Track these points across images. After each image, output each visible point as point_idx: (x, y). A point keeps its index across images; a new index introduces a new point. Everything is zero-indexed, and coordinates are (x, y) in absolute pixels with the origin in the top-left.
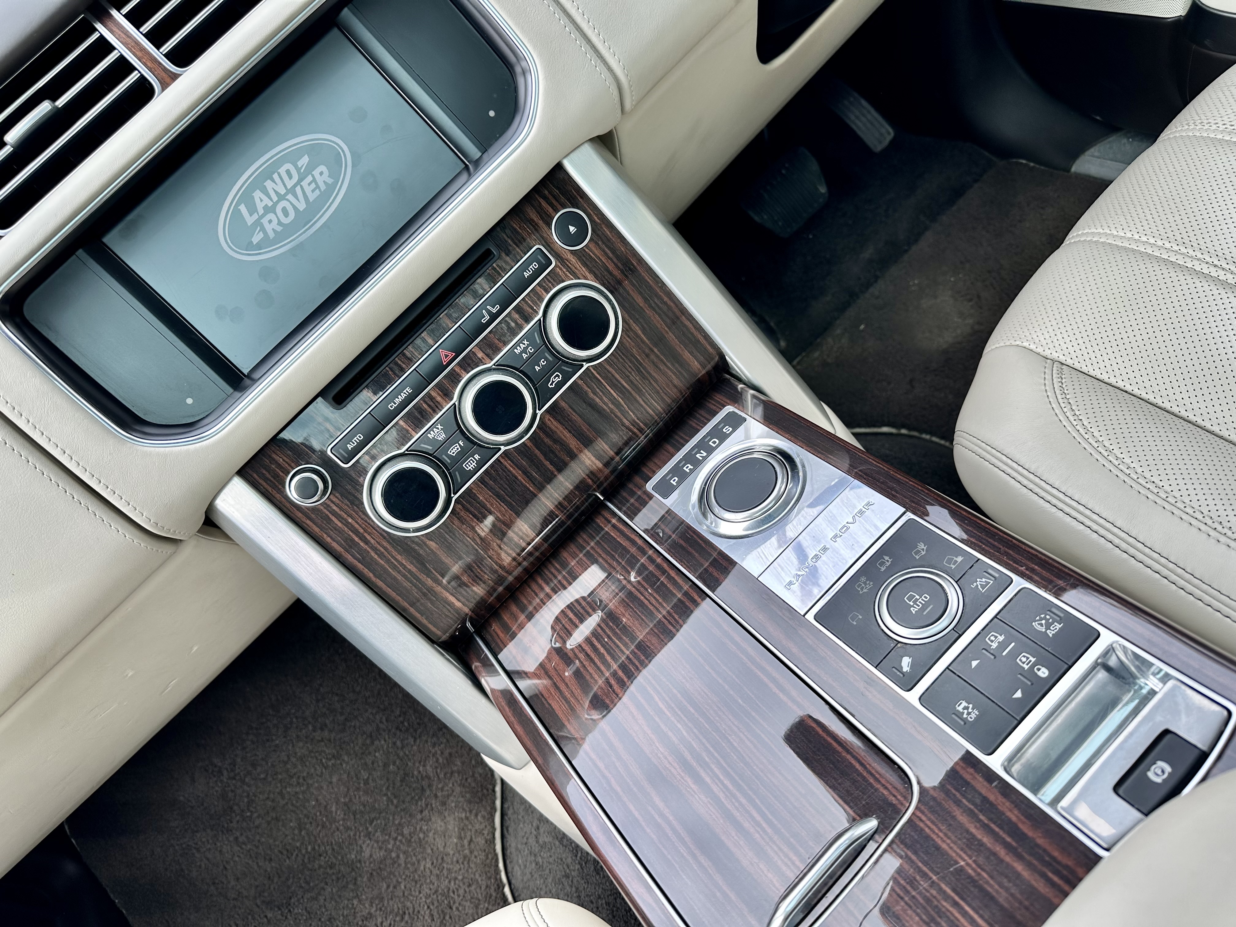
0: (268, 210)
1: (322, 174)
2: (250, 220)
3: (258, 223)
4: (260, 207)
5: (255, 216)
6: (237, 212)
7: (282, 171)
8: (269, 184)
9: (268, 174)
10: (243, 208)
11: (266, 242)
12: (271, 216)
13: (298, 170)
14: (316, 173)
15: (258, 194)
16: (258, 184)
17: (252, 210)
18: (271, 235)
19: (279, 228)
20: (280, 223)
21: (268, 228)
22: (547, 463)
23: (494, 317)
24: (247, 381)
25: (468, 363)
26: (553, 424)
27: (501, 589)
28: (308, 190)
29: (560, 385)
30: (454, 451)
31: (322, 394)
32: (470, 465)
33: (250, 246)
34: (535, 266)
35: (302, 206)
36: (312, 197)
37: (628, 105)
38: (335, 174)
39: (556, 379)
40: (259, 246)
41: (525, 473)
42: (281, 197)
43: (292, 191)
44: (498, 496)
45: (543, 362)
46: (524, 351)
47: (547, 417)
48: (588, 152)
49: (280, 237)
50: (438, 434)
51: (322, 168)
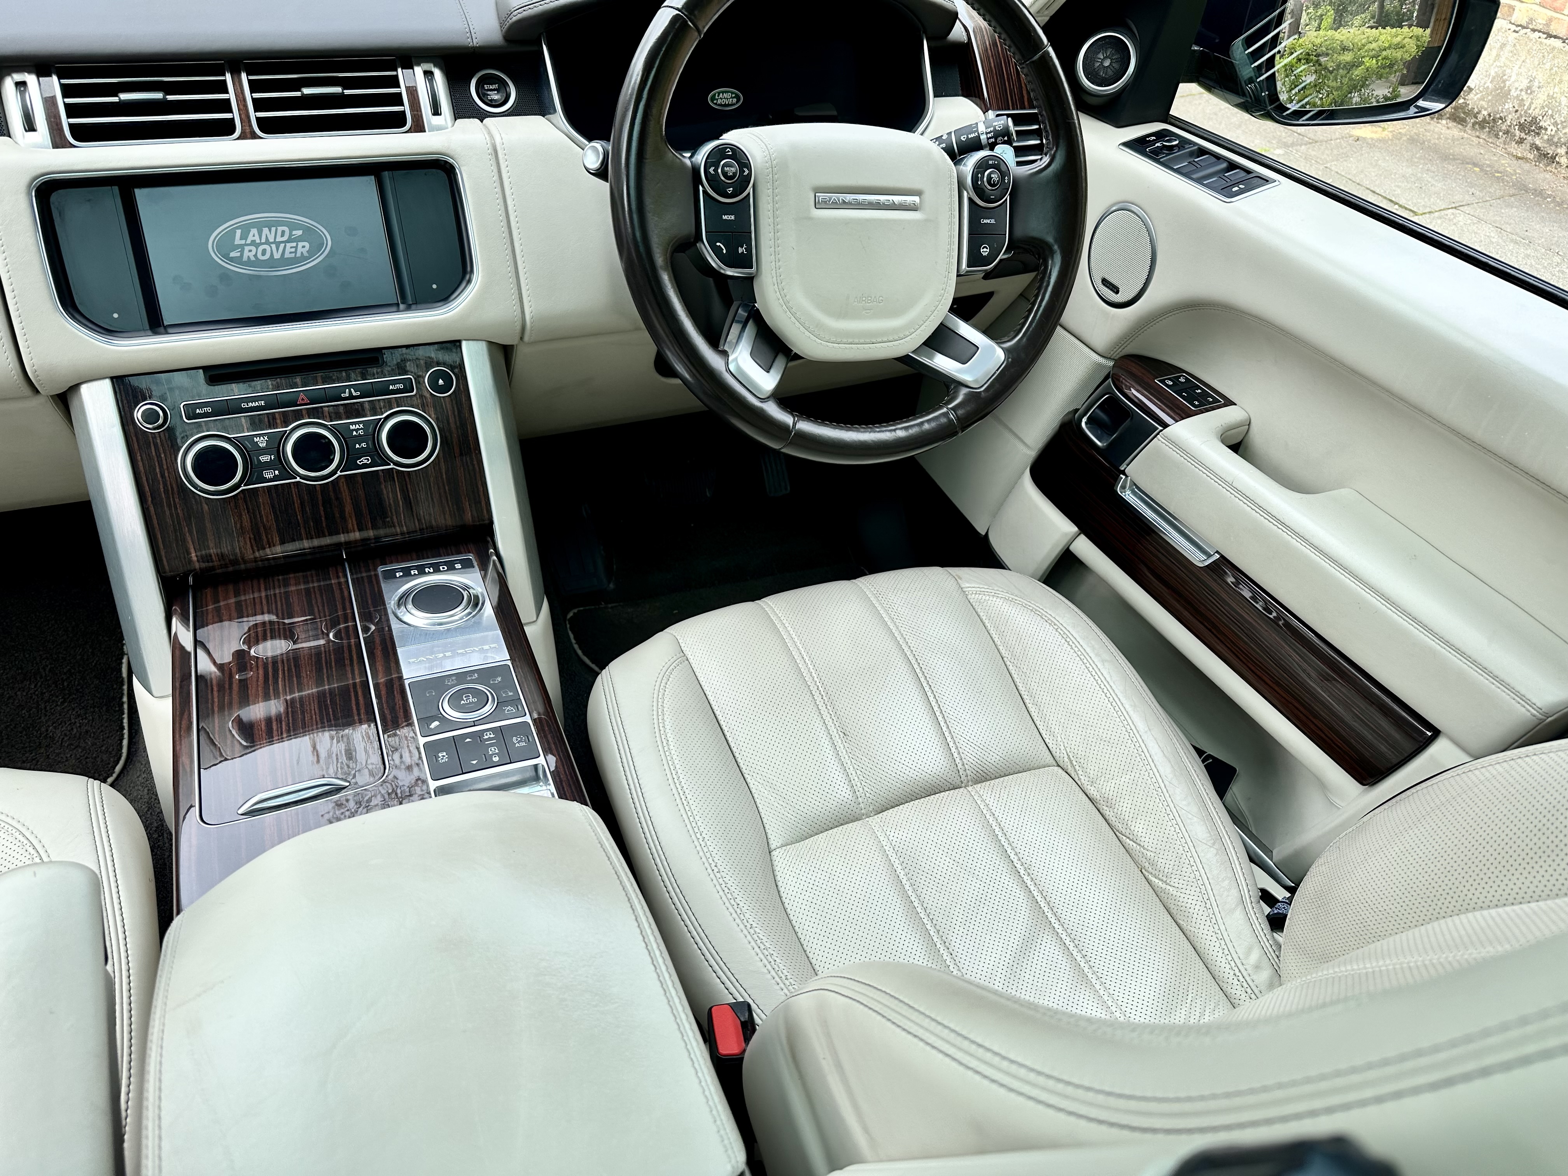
0: (253, 243)
1: (303, 247)
2: (238, 241)
3: (242, 247)
4: (250, 239)
5: (243, 242)
6: (233, 232)
7: (280, 229)
8: (266, 231)
9: (269, 225)
10: (239, 232)
11: (238, 261)
12: (253, 248)
13: (291, 235)
14: (301, 244)
15: (254, 231)
16: (260, 226)
17: (244, 237)
18: (245, 258)
19: (253, 258)
20: (255, 256)
21: (246, 254)
22: (322, 508)
23: (351, 397)
24: (162, 329)
25: (312, 413)
26: (343, 487)
27: (231, 569)
28: (288, 250)
29: (365, 466)
30: (264, 458)
31: (206, 369)
32: (268, 474)
33: (226, 256)
34: (401, 386)
35: (277, 256)
36: (287, 255)
37: (526, 339)
38: (312, 253)
39: (365, 460)
40: (232, 259)
41: (302, 504)
42: (267, 242)
43: (278, 244)
44: (273, 507)
45: (364, 445)
46: (357, 430)
47: (343, 480)
48: (482, 347)
49: (249, 263)
50: (262, 442)
51: (307, 244)
